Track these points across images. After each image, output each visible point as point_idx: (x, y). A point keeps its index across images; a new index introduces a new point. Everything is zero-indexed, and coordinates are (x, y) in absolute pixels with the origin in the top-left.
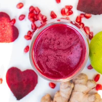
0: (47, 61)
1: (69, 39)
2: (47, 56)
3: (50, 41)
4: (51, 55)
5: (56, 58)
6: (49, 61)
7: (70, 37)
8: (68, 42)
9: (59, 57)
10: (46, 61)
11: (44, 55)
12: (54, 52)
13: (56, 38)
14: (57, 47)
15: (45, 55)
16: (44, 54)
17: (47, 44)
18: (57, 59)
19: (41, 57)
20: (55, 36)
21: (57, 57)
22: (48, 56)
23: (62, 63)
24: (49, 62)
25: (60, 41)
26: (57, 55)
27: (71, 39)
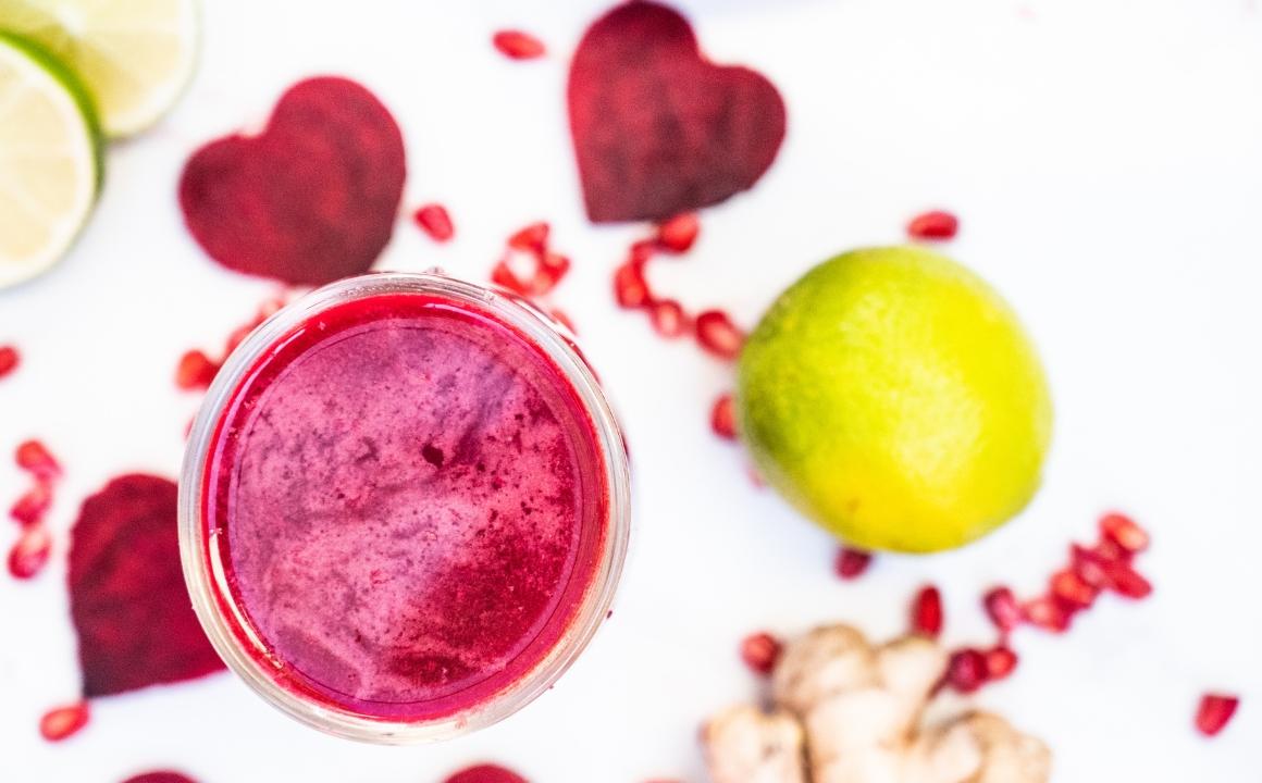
0: (352, 602)
1: (436, 388)
2: (336, 574)
3: (297, 458)
4: (354, 554)
5: (404, 553)
6: (366, 599)
7: (435, 377)
8: (434, 413)
9: (419, 535)
10: (347, 609)
11: (311, 579)
12: (369, 523)
13: (339, 424)
14: (359, 482)
15: (315, 573)
16: (305, 569)
17: (285, 490)
18: (410, 562)
19: (294, 600)
20: (330, 406)
21: (403, 545)
22: (339, 567)
23: (461, 571)
24: (365, 605)
25: (375, 437)
26: (399, 535)
27: (449, 383)
